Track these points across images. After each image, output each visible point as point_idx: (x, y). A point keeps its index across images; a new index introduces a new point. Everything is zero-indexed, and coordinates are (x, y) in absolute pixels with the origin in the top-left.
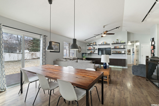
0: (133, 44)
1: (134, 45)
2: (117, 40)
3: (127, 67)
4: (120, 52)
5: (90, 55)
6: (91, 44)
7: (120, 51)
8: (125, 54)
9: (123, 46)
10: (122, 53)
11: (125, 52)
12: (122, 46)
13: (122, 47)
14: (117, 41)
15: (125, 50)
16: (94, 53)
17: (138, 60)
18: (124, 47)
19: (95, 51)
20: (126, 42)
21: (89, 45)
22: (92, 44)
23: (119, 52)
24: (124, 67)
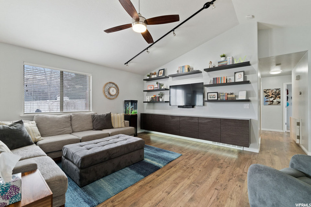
0: (287, 70)
1: (290, 74)
2: (224, 56)
3: (255, 147)
4: (233, 96)
5: (151, 105)
6: (153, 77)
7: (231, 94)
8: (247, 101)
9: (242, 73)
10: (240, 98)
11: (248, 94)
12: (237, 75)
13: (239, 78)
14: (223, 59)
15: (248, 89)
16: (161, 100)
17: (304, 124)
18: (245, 77)
19: (162, 95)
20: (254, 59)
21: (148, 78)
22: (155, 76)
23: (229, 96)
24: (246, 149)
